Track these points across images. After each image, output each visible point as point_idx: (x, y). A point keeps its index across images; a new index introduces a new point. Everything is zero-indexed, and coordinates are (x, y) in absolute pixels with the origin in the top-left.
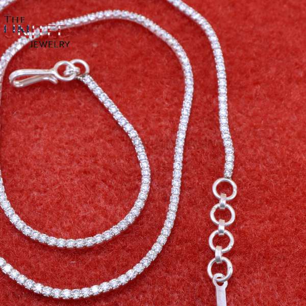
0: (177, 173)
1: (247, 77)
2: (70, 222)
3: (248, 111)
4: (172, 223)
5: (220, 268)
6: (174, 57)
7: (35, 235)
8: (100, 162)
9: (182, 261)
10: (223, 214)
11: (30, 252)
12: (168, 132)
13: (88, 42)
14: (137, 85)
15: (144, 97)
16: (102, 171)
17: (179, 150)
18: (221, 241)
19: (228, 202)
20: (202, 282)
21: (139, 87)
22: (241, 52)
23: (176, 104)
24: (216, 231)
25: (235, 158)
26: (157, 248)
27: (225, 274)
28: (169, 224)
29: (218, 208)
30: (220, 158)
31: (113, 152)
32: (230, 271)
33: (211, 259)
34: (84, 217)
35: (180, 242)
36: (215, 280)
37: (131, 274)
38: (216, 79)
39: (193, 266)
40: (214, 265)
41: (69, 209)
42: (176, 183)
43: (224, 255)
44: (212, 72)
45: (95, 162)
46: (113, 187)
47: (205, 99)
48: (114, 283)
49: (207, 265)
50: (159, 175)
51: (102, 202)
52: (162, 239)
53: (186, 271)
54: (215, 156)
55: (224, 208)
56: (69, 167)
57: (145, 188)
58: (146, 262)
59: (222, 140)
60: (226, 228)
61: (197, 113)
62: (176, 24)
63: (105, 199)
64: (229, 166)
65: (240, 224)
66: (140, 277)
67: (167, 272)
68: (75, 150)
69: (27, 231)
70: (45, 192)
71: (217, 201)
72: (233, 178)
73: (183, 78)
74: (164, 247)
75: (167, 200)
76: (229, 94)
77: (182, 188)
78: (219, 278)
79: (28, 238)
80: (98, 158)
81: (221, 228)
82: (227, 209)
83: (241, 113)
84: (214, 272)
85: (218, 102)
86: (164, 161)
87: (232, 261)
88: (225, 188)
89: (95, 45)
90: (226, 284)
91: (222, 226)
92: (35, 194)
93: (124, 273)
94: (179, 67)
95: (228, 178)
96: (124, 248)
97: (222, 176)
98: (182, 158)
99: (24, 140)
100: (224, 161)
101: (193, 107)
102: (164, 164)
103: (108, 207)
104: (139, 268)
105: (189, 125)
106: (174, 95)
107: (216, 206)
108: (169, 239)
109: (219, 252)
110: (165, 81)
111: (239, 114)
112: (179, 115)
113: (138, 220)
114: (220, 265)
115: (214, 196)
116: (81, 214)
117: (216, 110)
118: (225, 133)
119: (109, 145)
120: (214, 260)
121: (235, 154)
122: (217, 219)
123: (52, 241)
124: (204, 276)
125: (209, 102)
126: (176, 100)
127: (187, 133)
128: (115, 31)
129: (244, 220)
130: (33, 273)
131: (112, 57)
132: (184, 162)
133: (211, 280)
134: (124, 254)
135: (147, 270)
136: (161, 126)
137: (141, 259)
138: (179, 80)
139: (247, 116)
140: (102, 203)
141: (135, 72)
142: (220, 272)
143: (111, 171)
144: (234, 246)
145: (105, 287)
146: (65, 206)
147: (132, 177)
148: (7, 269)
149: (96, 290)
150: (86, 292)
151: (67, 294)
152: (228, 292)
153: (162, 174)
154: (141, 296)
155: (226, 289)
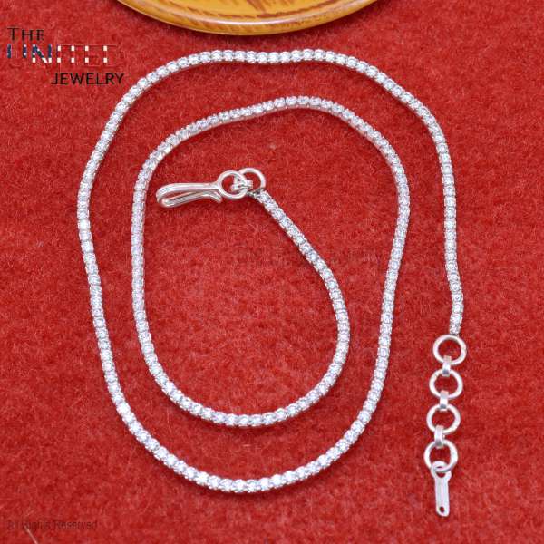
0: (386, 328)
1: (486, 193)
2: (242, 392)
3: (485, 242)
4: (379, 394)
5: (442, 454)
6: (383, 164)
7: (197, 409)
8: (281, 312)
9: (391, 445)
10: (446, 384)
11: (189, 433)
12: (374, 271)
13: (263, 141)
14: (332, 204)
15: (341, 221)
16: (284, 324)
17: (389, 296)
18: (444, 419)
19: (453, 368)
20: (417, 474)
21: (335, 207)
22: (478, 157)
23: (385, 231)
24: (437, 406)
25: (465, 308)
26: (358, 427)
27: (447, 462)
28: (373, 397)
29: (440, 376)
30: (445, 307)
31: (299, 298)
32: (454, 458)
33: (428, 443)
34: (261, 387)
35: (389, 420)
36: (435, 470)
37: (324, 460)
38: (442, 197)
39: (404, 453)
40: (434, 451)
41: (241, 376)
42: (385, 342)
43: (448, 437)
44: (436, 186)
45: (275, 312)
46: (299, 346)
47: (426, 225)
48: (302, 473)
49: (423, 451)
50: (361, 330)
51: (285, 365)
52: (365, 416)
53: (396, 458)
54: (438, 305)
55: (447, 376)
56: (239, 319)
57: (342, 347)
58: (343, 446)
59: (448, 283)
60: (450, 402)
61: (414, 244)
62: (386, 116)
63: (289, 362)
64: (456, 319)
65: (469, 397)
66: (335, 465)
67: (371, 459)
68: (247, 296)
69: (186, 403)
70: (207, 351)
71: (439, 366)
72: (461, 335)
73: (395, 194)
74: (367, 426)
75: (371, 363)
76: (459, 219)
77: (393, 348)
78: (440, 467)
79: (187, 414)
80: (279, 306)
81: (444, 401)
82: (452, 377)
83: (476, 244)
84: (433, 459)
85: (443, 228)
86: (368, 311)
87: (457, 446)
88: (449, 349)
89: (273, 147)
90: (448, 476)
91: (444, 399)
92: (194, 354)
93: (314, 459)
94: (390, 179)
95: (454, 335)
96: (313, 427)
97: (447, 333)
98: (392, 307)
99: (178, 281)
100: (449, 312)
101: (409, 236)
102: (368, 315)
103: (293, 373)
104: (334, 454)
105: (403, 262)
106: (384, 219)
107: (437, 373)
108: (374, 416)
110: (372, 198)
111: (473, 246)
112: (389, 247)
113: (333, 390)
114: (441, 451)
115: (435, 359)
116: (257, 382)
117: (441, 240)
118: (452, 273)
119: (293, 289)
120: (433, 444)
121: (465, 302)
122: (439, 390)
123: (219, 418)
124: (419, 465)
125: (432, 229)
126: (386, 226)
127: (400, 273)
128: (302, 125)
129: (476, 392)
130: (194, 459)
131: (297, 163)
132: (395, 313)
133: (428, 471)
134: (314, 436)
135: (344, 457)
136: (365, 263)
137: (337, 441)
138: (391, 198)
139: (484, 248)
140: (285, 368)
141: (329, 185)
142: (441, 460)
143: (296, 325)
144: (460, 426)
145: (290, 477)
146: (235, 371)
147: (324, 333)
148: (161, 453)
149: (277, 481)
150: (264, 484)
151: (239, 486)
152: (451, 485)
153: (365, 328)
154: (336, 491)
155: (449, 482)
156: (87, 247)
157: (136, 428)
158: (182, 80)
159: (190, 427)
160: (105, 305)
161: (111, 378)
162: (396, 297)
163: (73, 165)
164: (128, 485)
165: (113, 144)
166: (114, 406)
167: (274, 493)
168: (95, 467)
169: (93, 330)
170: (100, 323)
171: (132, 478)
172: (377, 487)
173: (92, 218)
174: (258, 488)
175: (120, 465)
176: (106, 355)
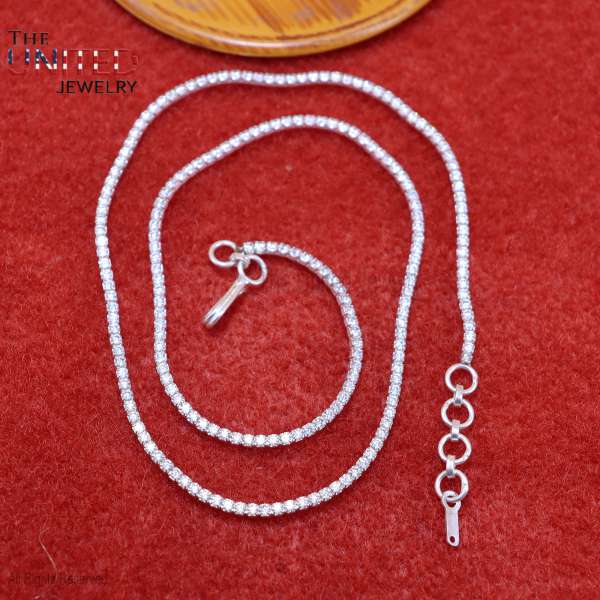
0: (399, 355)
1: (498, 222)
3: (496, 270)
4: (391, 422)
5: (452, 484)
6: (397, 188)
7: (213, 430)
8: (295, 334)
9: (403, 472)
10: (458, 412)
11: (203, 454)
12: (386, 296)
13: (280, 163)
15: (354, 245)
16: (298, 347)
17: (402, 322)
18: (454, 448)
19: (465, 397)
20: (427, 502)
21: (348, 230)
22: (490, 185)
23: (399, 257)
24: (449, 436)
25: (477, 338)
26: (370, 454)
28: (386, 423)
29: (452, 404)
30: (456, 335)
31: (313, 321)
32: (465, 489)
33: (440, 471)
34: (274, 409)
35: (400, 447)
36: (445, 499)
37: (336, 487)
38: (455, 225)
39: (415, 480)
40: (445, 480)
41: (254, 398)
42: (398, 369)
43: (458, 467)
44: (449, 213)
45: (289, 334)
46: (312, 369)
47: (438, 252)
48: (315, 498)
49: (434, 479)
50: (373, 355)
51: (298, 388)
52: (377, 443)
53: (406, 485)
54: (449, 332)
55: (459, 405)
56: (253, 340)
57: (353, 376)
58: (355, 472)
59: (460, 312)
60: (462, 431)
61: (427, 271)
62: (401, 141)
63: (302, 385)
64: (468, 348)
65: (480, 426)
66: (347, 491)
67: (382, 486)
68: (261, 317)
69: (203, 424)
72: (473, 364)
73: (409, 220)
74: (379, 453)
75: (384, 389)
76: (472, 247)
77: (405, 374)
78: (450, 497)
79: (204, 435)
80: (292, 328)
81: (455, 430)
82: (464, 406)
83: (487, 272)
84: (444, 488)
85: (455, 257)
86: (381, 335)
87: (467, 475)
88: (461, 377)
89: (289, 168)
90: (458, 505)
91: (456, 428)
92: (208, 374)
93: (327, 485)
94: (404, 204)
95: (466, 364)
96: (326, 452)
97: (459, 361)
98: (405, 334)
99: (192, 300)
100: (461, 341)
101: (423, 262)
102: (381, 340)
103: (305, 396)
104: (346, 480)
105: (416, 289)
106: (397, 244)
107: (449, 402)
108: (386, 443)
109: (451, 462)
110: (385, 222)
111: (485, 274)
112: (403, 273)
114: (452, 480)
115: (446, 387)
116: (270, 405)
117: (454, 268)
118: (465, 302)
119: (306, 311)
120: (444, 473)
121: (477, 332)
122: (451, 419)
123: (237, 438)
124: (430, 493)
125: (444, 256)
126: (399, 251)
127: (413, 299)
128: (316, 149)
129: (486, 421)
130: (208, 481)
131: (313, 185)
132: (408, 339)
133: (439, 499)
134: (326, 460)
135: (356, 483)
136: (376, 288)
138: (404, 223)
139: (495, 277)
140: (297, 391)
141: (343, 209)
142: (451, 489)
143: (309, 348)
145: (303, 502)
146: (249, 392)
147: (337, 357)
148: (175, 474)
149: (290, 506)
150: (277, 508)
151: (253, 509)
152: (461, 515)
153: (377, 353)
154: (347, 516)
155: (459, 511)
156: (105, 263)
157: (151, 447)
158: (200, 98)
159: (203, 447)
160: (122, 322)
161: (127, 395)
162: (409, 324)
163: (92, 180)
164: (142, 504)
165: (132, 160)
166: (129, 425)
167: (286, 517)
168: (110, 485)
169: (109, 347)
170: (116, 340)
171: (147, 497)
172: (387, 513)
173: (109, 235)
174: (272, 512)
175: (134, 484)
176: (122, 373)
